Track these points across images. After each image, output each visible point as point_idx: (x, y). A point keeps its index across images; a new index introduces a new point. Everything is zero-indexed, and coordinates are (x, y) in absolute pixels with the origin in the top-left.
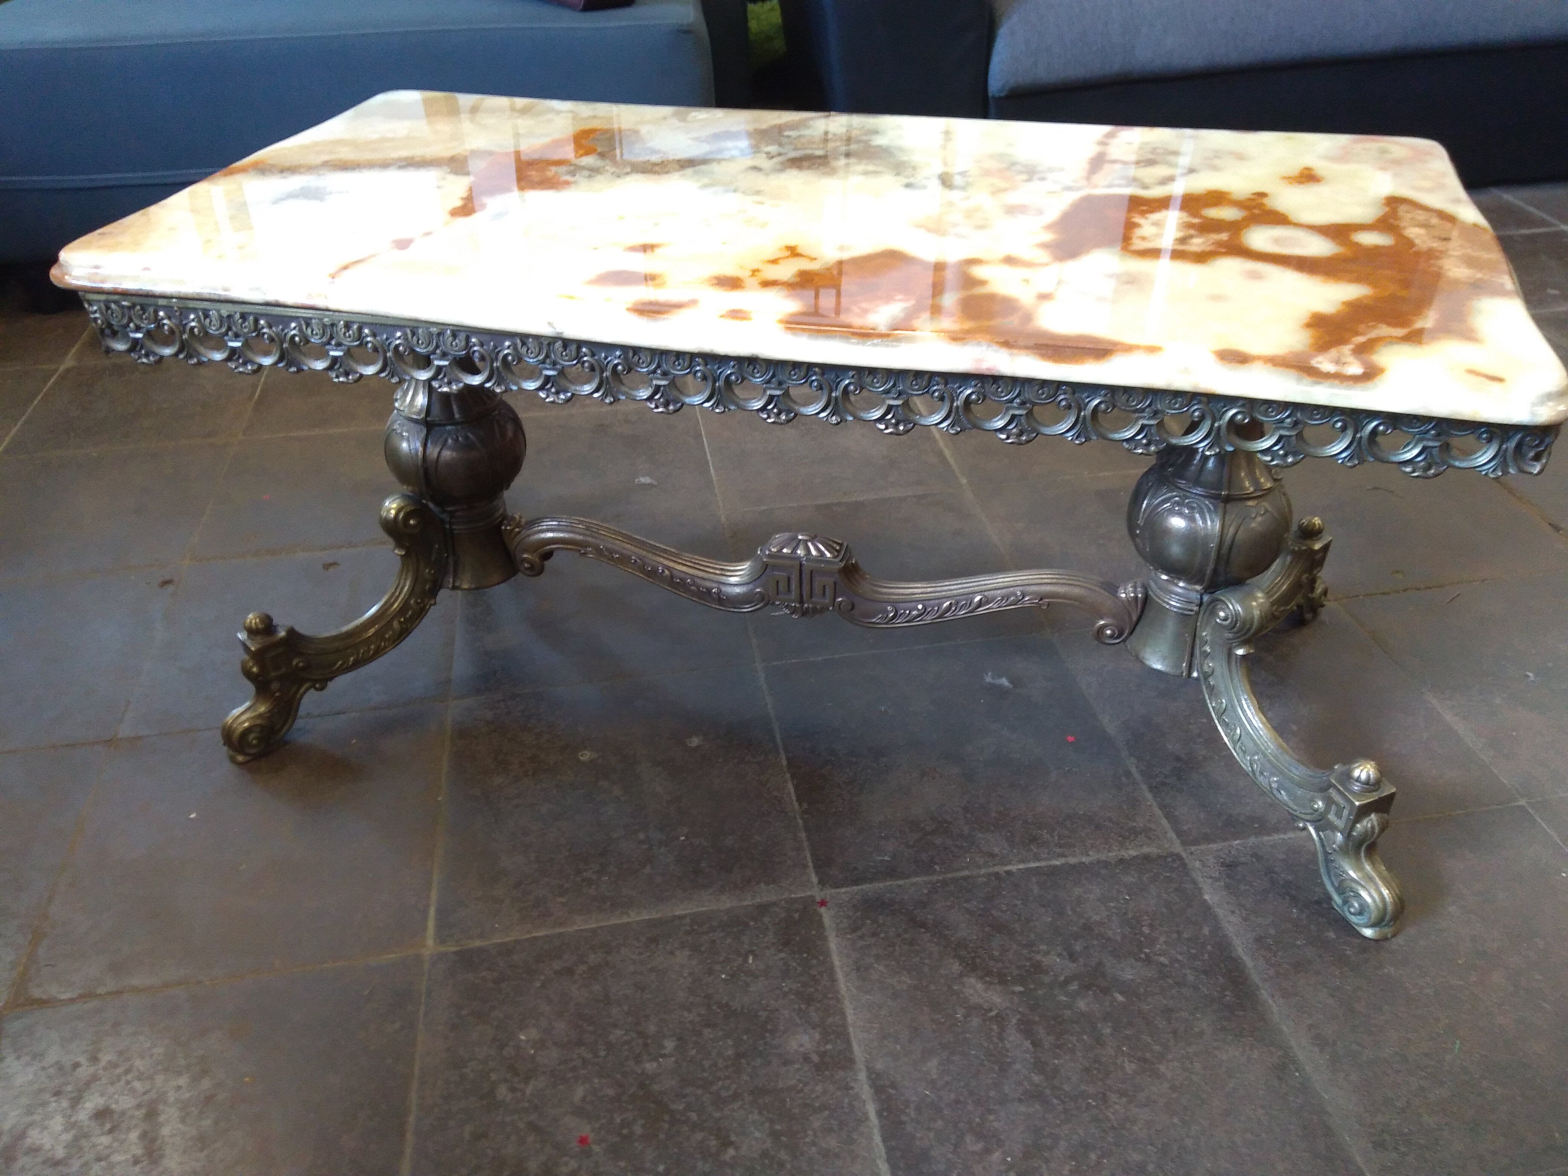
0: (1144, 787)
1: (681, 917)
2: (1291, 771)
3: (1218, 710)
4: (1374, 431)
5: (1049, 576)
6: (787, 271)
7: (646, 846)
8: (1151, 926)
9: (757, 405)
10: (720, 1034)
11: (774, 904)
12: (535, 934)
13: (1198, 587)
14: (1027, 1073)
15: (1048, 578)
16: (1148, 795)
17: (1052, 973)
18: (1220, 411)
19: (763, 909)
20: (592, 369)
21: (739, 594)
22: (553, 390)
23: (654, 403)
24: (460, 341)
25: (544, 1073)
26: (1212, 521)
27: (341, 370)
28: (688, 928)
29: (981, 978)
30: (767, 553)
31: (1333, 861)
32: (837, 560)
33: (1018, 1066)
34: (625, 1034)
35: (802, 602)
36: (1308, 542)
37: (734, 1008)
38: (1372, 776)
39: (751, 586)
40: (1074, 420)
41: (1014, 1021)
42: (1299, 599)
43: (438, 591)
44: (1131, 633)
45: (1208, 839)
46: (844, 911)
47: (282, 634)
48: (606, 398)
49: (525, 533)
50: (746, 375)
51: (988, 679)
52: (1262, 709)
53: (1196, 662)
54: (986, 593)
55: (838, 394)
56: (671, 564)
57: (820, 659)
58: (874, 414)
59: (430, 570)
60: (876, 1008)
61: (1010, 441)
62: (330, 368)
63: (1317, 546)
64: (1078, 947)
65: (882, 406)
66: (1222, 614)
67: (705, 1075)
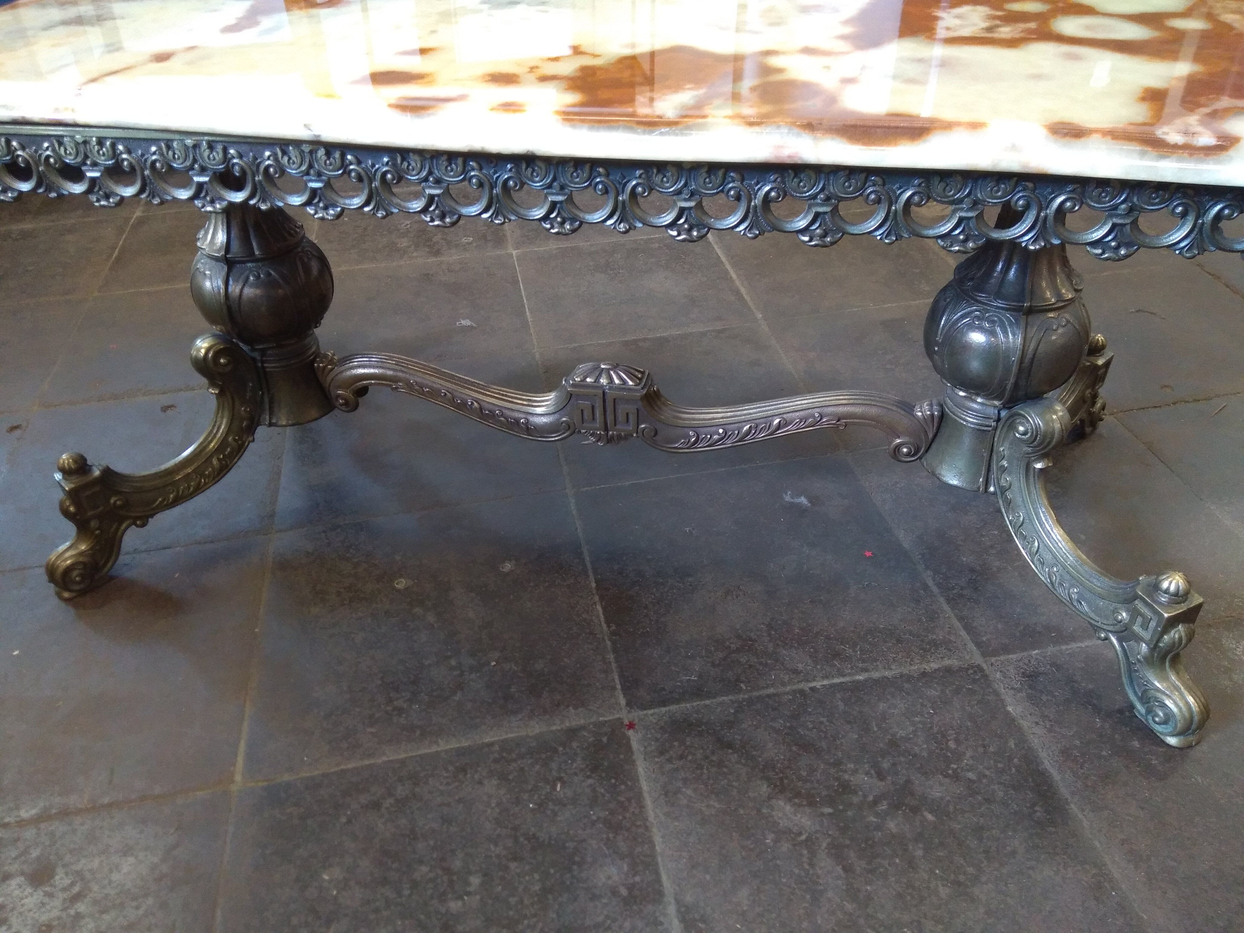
0: (942, 600)
1: (490, 745)
2: (1092, 583)
3: (1016, 523)
4: (1218, 217)
5: (846, 397)
6: (568, 68)
7: (456, 673)
8: (957, 741)
9: (539, 213)
10: (527, 867)
11: (583, 728)
12: (343, 767)
13: (997, 403)
14: (839, 901)
15: (845, 399)
16: (946, 607)
17: (861, 793)
18: (1047, 199)
19: (572, 733)
20: (360, 179)
21: (546, 423)
22: (321, 205)
23: (429, 216)
24: (218, 153)
25: (346, 915)
26: (1014, 335)
27: (101, 193)
28: (496, 755)
29: (790, 800)
30: (571, 382)
31: (1136, 671)
32: (639, 387)
33: (830, 894)
34: (430, 871)
35: (606, 429)
36: (1092, 359)
37: (541, 839)
38: (1181, 588)
39: (556, 416)
40: (884, 215)
41: (824, 845)
42: (1082, 414)
43: (256, 429)
44: (927, 451)
45: (1006, 650)
46: (651, 733)
47: (97, 473)
48: (377, 211)
49: (337, 369)
50: (525, 180)
51: (788, 498)
52: (1060, 522)
53: (993, 476)
54: (785, 416)
55: (624, 197)
56: (480, 397)
57: (627, 483)
58: (665, 219)
59: (246, 408)
60: (685, 835)
61: (813, 243)
62: (89, 191)
63: (1100, 362)
64: (886, 765)
65: (673, 209)
66: (1021, 429)
67: (511, 913)
